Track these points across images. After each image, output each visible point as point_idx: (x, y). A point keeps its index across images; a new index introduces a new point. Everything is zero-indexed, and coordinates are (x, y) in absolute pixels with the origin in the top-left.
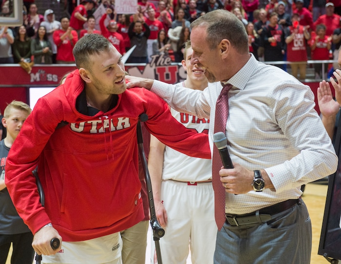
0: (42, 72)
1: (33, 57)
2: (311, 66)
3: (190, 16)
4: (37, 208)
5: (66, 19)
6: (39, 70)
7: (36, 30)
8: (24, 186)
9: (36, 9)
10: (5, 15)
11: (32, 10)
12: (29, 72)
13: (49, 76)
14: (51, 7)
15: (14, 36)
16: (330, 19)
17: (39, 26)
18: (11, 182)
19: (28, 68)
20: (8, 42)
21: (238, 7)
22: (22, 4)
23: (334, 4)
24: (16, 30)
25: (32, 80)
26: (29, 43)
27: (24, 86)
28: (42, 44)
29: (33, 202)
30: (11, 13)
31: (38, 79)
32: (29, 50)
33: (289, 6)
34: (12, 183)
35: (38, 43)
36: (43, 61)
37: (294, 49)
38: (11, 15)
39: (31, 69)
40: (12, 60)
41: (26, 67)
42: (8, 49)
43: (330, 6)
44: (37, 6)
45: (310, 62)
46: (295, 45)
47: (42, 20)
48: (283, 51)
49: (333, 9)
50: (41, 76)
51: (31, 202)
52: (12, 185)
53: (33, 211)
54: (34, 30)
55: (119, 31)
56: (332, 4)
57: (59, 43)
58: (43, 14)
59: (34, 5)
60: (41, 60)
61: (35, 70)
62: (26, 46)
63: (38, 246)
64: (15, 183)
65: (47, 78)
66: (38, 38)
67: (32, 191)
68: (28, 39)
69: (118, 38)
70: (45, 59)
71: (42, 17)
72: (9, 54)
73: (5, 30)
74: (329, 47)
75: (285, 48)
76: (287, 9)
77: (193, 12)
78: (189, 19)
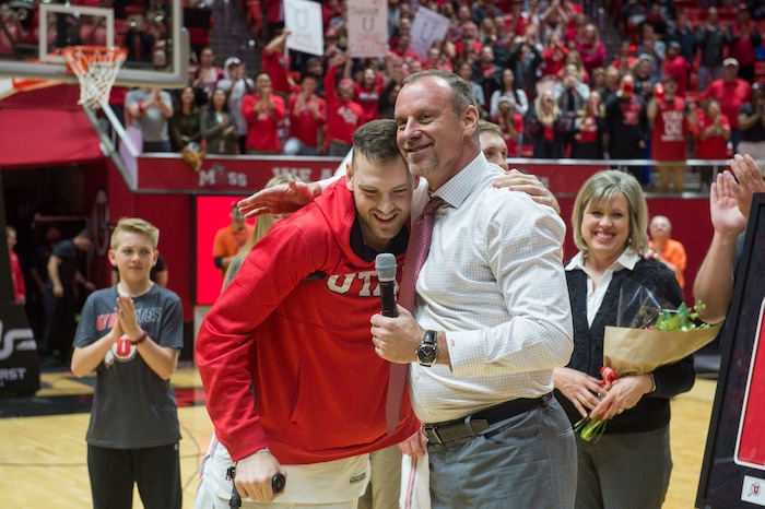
0: (221, 168)
1: (204, 142)
2: (694, 169)
3: (482, 74)
4: (250, 417)
5: (265, 77)
6: (214, 165)
7: (210, 95)
8: (233, 374)
9: (212, 58)
10: (158, 68)
11: (204, 59)
12: (198, 168)
13: (232, 175)
14: (238, 54)
15: (174, 104)
16: (730, 87)
17: (214, 86)
18: (212, 363)
19: (195, 163)
20: (163, 116)
21: (573, 63)
22: (188, 48)
23: (738, 60)
24: (176, 95)
25: (202, 183)
26: (197, 117)
27: (186, 192)
28: (220, 118)
29: (246, 405)
30: (167, 64)
31: (213, 182)
32: (197, 128)
33: (659, 61)
34: (213, 366)
35: (212, 118)
36: (222, 149)
37: (665, 138)
38: (168, 69)
39: (200, 163)
40: (169, 146)
41: (192, 159)
42: (161, 128)
43: (731, 65)
44: (214, 53)
45: (691, 162)
46: (667, 131)
47: (221, 77)
48: (642, 144)
49: (735, 71)
50: (217, 176)
51: (241, 406)
52: (214, 370)
53: (244, 421)
54: (206, 94)
55: (356, 99)
56: (734, 62)
57: (251, 117)
58: (222, 66)
59: (208, 52)
60: (218, 147)
61: (207, 165)
62: (193, 122)
63: (248, 484)
64: (219, 367)
65: (228, 179)
66: (213, 109)
67: (246, 384)
68: (196, 110)
69: (354, 112)
70: (226, 146)
71: (220, 71)
72: (165, 137)
73: (158, 93)
74: (727, 137)
75: (646, 136)
76: (654, 67)
77: (488, 68)
78: (481, 80)
